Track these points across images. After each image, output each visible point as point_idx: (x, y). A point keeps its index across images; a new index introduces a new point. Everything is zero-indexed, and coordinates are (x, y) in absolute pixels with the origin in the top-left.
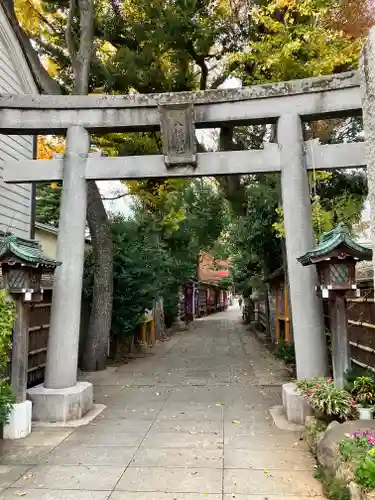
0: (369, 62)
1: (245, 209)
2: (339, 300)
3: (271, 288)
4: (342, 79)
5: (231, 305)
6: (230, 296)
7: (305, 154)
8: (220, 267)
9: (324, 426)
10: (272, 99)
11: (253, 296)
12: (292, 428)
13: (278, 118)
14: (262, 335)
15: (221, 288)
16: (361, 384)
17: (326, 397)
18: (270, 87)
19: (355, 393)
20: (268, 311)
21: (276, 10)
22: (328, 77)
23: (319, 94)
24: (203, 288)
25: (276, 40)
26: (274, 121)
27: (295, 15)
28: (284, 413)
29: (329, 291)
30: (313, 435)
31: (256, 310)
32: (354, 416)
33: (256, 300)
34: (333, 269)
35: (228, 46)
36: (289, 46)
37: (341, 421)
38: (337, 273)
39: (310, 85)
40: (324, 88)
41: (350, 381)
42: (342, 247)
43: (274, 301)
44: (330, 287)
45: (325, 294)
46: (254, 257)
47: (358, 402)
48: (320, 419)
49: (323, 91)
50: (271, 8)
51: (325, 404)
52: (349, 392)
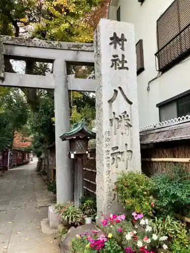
0: (98, 37)
1: (38, 109)
2: (79, 159)
3: (50, 152)
4: (87, 46)
5: (32, 160)
6: (31, 156)
7: (67, 82)
8: (26, 141)
9: (67, 230)
10: (51, 50)
11: (42, 156)
12: (51, 232)
13: (54, 60)
14: (45, 177)
15: (26, 152)
16: (87, 204)
17: (69, 214)
18: (50, 43)
19: (84, 210)
20: (48, 164)
21: (57, 5)
22: (81, 44)
23: (76, 52)
24: (15, 152)
25: (57, 21)
26: (52, 61)
27: (67, 11)
28: (48, 223)
29: (75, 154)
30: (61, 236)
31: (43, 164)
32: (82, 223)
33: (44, 159)
34: (77, 143)
35: (31, 19)
36: (63, 25)
37: (76, 226)
38: (79, 145)
39: (71, 46)
40: (78, 49)
41: (83, 203)
42: (82, 131)
43: (52, 159)
44: (75, 153)
45: (72, 156)
46: (42, 135)
47: (85, 215)
48: (65, 226)
49: (78, 51)
50: (55, 3)
51: (68, 218)
52: (81, 209)
